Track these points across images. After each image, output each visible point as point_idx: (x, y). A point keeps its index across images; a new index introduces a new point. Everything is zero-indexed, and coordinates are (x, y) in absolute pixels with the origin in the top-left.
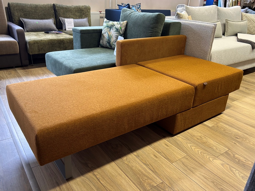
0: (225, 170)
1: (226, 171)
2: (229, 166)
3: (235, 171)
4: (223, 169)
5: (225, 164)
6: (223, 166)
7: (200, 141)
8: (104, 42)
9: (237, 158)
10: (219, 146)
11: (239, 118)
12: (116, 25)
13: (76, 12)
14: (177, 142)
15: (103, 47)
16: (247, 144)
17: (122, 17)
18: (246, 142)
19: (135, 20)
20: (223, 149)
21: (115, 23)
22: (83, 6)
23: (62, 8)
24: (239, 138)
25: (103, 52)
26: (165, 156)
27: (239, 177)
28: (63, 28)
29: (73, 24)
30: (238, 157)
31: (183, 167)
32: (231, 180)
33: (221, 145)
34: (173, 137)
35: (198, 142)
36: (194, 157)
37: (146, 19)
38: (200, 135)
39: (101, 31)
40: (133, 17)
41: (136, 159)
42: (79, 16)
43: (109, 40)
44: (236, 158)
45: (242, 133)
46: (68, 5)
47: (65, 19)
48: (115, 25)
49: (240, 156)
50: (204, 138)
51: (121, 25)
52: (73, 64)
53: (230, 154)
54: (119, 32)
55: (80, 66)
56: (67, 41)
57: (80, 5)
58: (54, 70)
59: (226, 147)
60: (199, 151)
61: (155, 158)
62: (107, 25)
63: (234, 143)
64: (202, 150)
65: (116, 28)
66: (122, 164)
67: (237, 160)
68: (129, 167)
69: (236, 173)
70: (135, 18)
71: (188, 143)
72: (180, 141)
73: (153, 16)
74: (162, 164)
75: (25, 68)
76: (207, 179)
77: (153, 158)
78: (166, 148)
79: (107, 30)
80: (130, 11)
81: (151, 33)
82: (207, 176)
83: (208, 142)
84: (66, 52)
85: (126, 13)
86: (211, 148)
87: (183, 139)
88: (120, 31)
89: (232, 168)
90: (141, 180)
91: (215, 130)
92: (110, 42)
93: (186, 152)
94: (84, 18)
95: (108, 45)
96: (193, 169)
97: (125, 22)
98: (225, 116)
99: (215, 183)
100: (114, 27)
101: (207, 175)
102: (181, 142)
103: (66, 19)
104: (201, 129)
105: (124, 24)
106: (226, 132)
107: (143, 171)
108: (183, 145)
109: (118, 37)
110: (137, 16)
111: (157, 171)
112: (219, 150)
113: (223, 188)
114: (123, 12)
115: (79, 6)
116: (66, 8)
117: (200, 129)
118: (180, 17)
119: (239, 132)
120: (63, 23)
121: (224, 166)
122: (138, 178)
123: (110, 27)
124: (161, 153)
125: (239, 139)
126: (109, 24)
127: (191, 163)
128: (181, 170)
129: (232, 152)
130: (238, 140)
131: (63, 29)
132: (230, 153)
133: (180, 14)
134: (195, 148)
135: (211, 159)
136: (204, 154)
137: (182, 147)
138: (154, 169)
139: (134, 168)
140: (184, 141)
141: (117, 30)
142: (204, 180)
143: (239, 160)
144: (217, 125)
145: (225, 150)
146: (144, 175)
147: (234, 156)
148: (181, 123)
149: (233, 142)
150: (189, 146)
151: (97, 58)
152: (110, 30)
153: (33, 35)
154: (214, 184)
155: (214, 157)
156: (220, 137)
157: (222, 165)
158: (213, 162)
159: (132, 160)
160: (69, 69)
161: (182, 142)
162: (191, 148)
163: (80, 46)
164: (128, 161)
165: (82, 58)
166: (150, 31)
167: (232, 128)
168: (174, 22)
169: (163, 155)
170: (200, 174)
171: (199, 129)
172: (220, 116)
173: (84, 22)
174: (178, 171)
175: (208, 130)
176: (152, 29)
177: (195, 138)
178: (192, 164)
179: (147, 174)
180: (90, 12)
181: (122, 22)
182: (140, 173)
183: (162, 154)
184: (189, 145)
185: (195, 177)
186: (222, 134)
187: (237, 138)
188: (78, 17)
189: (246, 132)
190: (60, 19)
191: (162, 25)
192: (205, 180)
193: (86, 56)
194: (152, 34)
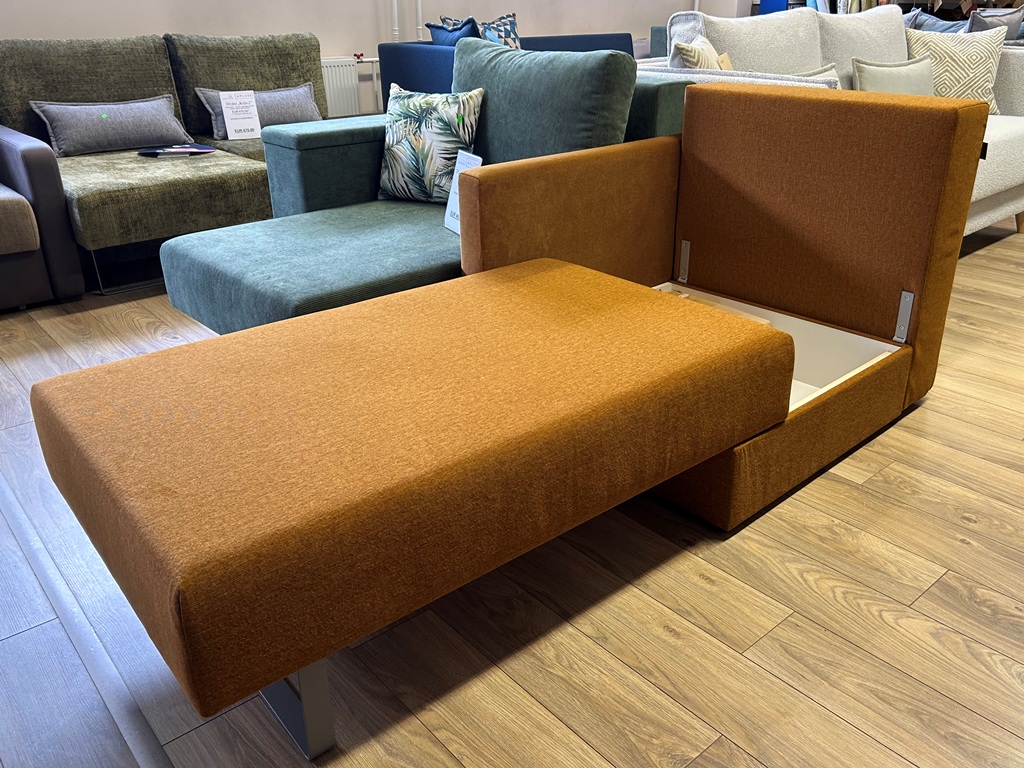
0: (950, 655)
1: (958, 661)
2: (964, 640)
3: (990, 655)
4: (944, 651)
5: (946, 633)
6: (940, 642)
7: (832, 549)
8: (396, 176)
9: (985, 601)
10: (908, 559)
11: (959, 437)
12: (440, 107)
13: (261, 61)
14: (744, 562)
15: (394, 198)
16: (1010, 540)
17: (460, 74)
18: (1004, 531)
19: (519, 85)
20: (927, 572)
21: (437, 99)
22: (287, 38)
23: (204, 49)
24: (974, 517)
25: (400, 221)
26: (708, 626)
27: (1009, 681)
28: (213, 133)
29: (254, 111)
30: (988, 598)
31: (789, 664)
32: (981, 696)
33: (914, 557)
34: (724, 544)
35: (824, 550)
36: (823, 617)
37: (561, 77)
38: (825, 521)
39: (379, 135)
40: (505, 72)
41: (598, 651)
42: (277, 79)
43: (418, 170)
44: (983, 602)
45: (982, 498)
46: (228, 37)
47: (221, 93)
48: (435, 109)
49: (995, 594)
50: (844, 535)
51: (459, 108)
52: (285, 281)
53: (954, 589)
54: (458, 136)
55: (315, 286)
56: (239, 184)
57: (276, 35)
58: (203, 311)
59: (935, 559)
60: (836, 590)
61: (672, 640)
62: (405, 111)
63: (963, 541)
64: (845, 585)
65: (440, 120)
66: (542, 681)
67: (985, 609)
68: (575, 689)
69: (995, 664)
70: (517, 76)
71: (789, 561)
72: (754, 555)
73: (589, 66)
74: (704, 662)
75: (69, 306)
76: (890, 704)
77: (664, 641)
78: (705, 590)
79: (407, 129)
80: (490, 49)
81: (586, 130)
82: (890, 692)
83: (862, 550)
84: (247, 231)
85: (475, 56)
86: (877, 570)
87: (766, 546)
88: (461, 132)
89: (975, 645)
90: (633, 739)
91: (878, 495)
92: (423, 176)
93: (787, 601)
94: (297, 85)
95: (414, 189)
96: (827, 669)
97: (477, 92)
98: (906, 434)
99: (923, 717)
100: (435, 115)
101: (886, 685)
102: (762, 561)
103: (224, 96)
104: (828, 499)
105: (471, 102)
106: (922, 501)
107: (632, 698)
108: (771, 571)
109: (457, 153)
110: (523, 69)
111: (691, 695)
112: (911, 576)
113: (959, 733)
114: (464, 53)
115: (273, 37)
116: (219, 50)
117: (824, 498)
118: (691, 59)
119: (970, 495)
120: (211, 111)
121: (943, 638)
122: (620, 732)
123: (419, 118)
124: (690, 614)
125: (975, 522)
126: (412, 107)
127: (815, 645)
128: (785, 678)
129: (960, 580)
130: (972, 525)
131: (215, 136)
132: (955, 584)
133: (687, 51)
134: (818, 577)
135: (888, 617)
136: (859, 601)
137: (767, 578)
138: (674, 686)
139: (594, 692)
140: (769, 554)
141: (447, 127)
142: (880, 707)
143: (995, 610)
144: (883, 476)
145: (934, 572)
146: (642, 718)
147: (972, 596)
148: (754, 483)
149: (956, 539)
150: (796, 573)
151: (381, 247)
152: (419, 127)
153: (94, 168)
154: (922, 720)
155: (899, 607)
156: (906, 524)
157: (935, 635)
158: (897, 627)
159: (581, 660)
160: (273, 300)
161: (763, 558)
162: (805, 581)
163: (300, 202)
164: (565, 663)
165: (320, 252)
166: (583, 125)
167: (943, 482)
168: (670, 81)
169: (702, 621)
170: (860, 685)
171: (818, 498)
172: (887, 439)
173: (298, 100)
174: (773, 683)
175: (855, 499)
176: (589, 117)
177: (811, 538)
178: (820, 648)
179: (652, 712)
180: (320, 60)
181: (462, 96)
182: (625, 711)
183: (695, 618)
184: (791, 570)
185: (843, 699)
186: (910, 510)
187: (969, 520)
188: (271, 85)
189: (997, 491)
190: (199, 94)
191: (627, 97)
192: (882, 706)
193: (333, 240)
194: (590, 137)
